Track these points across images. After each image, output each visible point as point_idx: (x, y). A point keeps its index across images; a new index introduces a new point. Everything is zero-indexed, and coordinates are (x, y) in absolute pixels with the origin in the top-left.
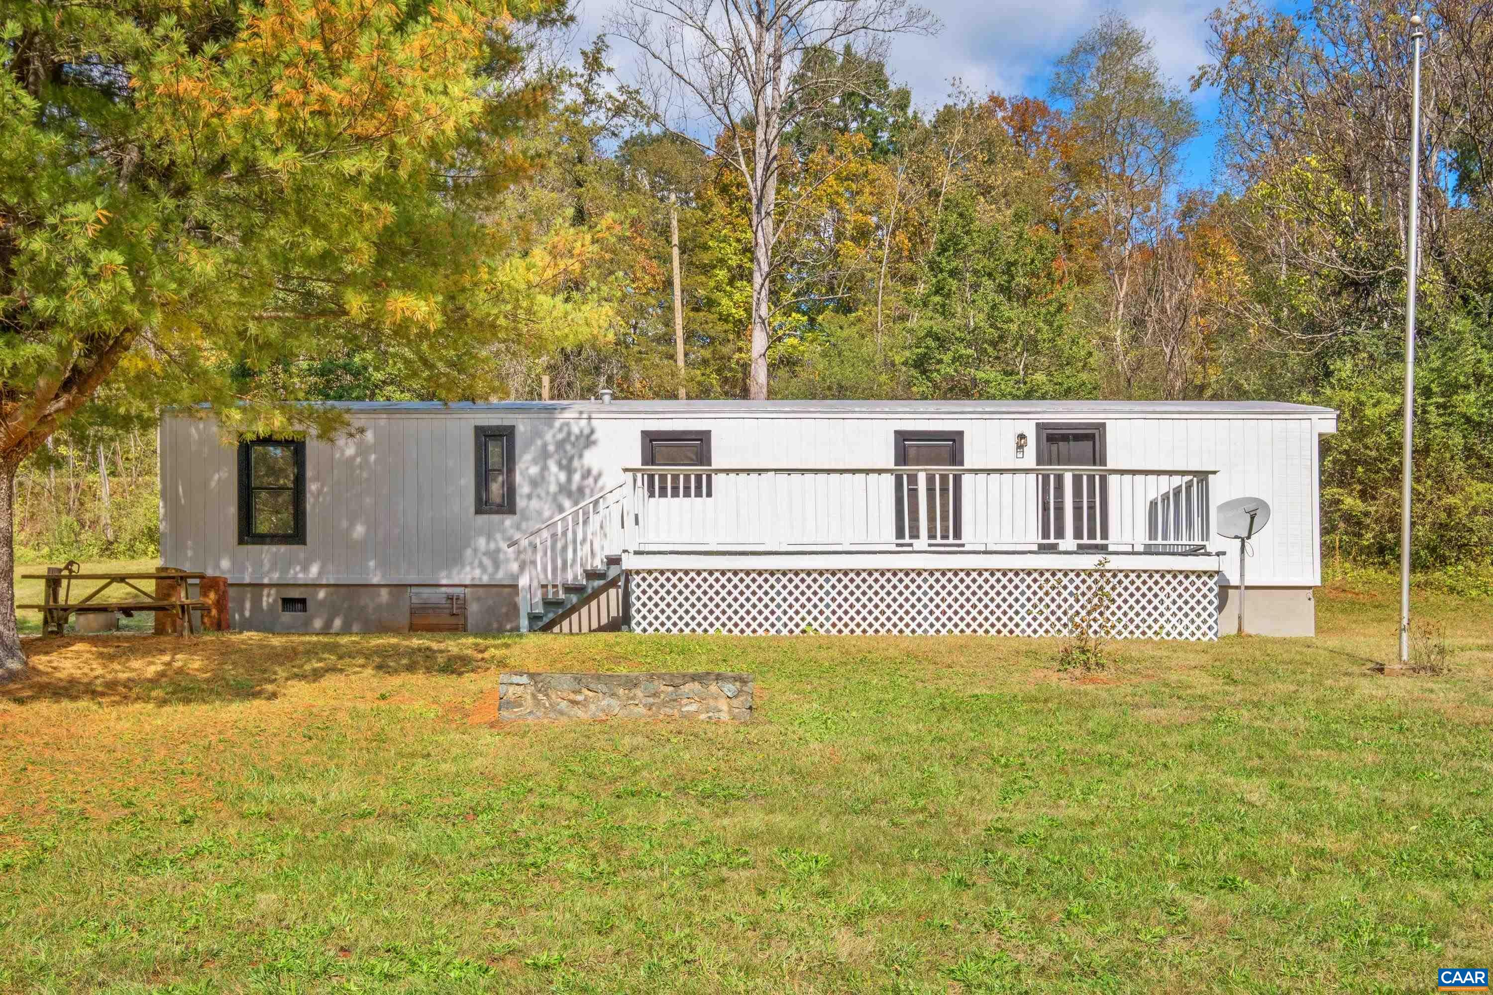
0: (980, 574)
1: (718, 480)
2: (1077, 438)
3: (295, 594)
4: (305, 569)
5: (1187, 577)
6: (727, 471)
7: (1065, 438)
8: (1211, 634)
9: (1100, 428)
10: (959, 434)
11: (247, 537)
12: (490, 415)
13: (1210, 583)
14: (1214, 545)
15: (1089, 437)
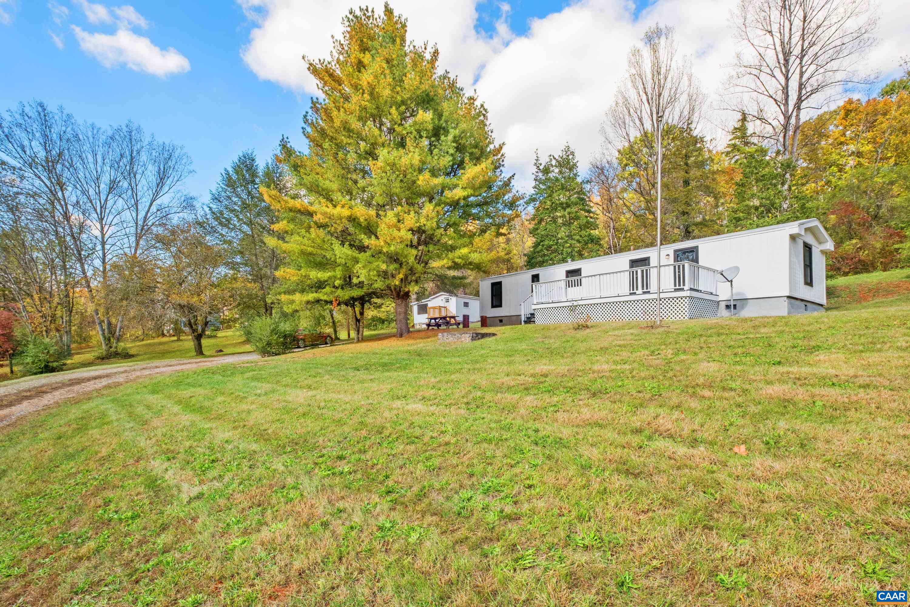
0: (617, 303)
2: (688, 252)
3: (500, 319)
4: (502, 313)
5: (682, 299)
6: (585, 277)
8: (686, 318)
9: (697, 248)
10: (649, 258)
11: (493, 306)
12: (535, 271)
13: (686, 300)
14: (686, 288)
15: (693, 251)
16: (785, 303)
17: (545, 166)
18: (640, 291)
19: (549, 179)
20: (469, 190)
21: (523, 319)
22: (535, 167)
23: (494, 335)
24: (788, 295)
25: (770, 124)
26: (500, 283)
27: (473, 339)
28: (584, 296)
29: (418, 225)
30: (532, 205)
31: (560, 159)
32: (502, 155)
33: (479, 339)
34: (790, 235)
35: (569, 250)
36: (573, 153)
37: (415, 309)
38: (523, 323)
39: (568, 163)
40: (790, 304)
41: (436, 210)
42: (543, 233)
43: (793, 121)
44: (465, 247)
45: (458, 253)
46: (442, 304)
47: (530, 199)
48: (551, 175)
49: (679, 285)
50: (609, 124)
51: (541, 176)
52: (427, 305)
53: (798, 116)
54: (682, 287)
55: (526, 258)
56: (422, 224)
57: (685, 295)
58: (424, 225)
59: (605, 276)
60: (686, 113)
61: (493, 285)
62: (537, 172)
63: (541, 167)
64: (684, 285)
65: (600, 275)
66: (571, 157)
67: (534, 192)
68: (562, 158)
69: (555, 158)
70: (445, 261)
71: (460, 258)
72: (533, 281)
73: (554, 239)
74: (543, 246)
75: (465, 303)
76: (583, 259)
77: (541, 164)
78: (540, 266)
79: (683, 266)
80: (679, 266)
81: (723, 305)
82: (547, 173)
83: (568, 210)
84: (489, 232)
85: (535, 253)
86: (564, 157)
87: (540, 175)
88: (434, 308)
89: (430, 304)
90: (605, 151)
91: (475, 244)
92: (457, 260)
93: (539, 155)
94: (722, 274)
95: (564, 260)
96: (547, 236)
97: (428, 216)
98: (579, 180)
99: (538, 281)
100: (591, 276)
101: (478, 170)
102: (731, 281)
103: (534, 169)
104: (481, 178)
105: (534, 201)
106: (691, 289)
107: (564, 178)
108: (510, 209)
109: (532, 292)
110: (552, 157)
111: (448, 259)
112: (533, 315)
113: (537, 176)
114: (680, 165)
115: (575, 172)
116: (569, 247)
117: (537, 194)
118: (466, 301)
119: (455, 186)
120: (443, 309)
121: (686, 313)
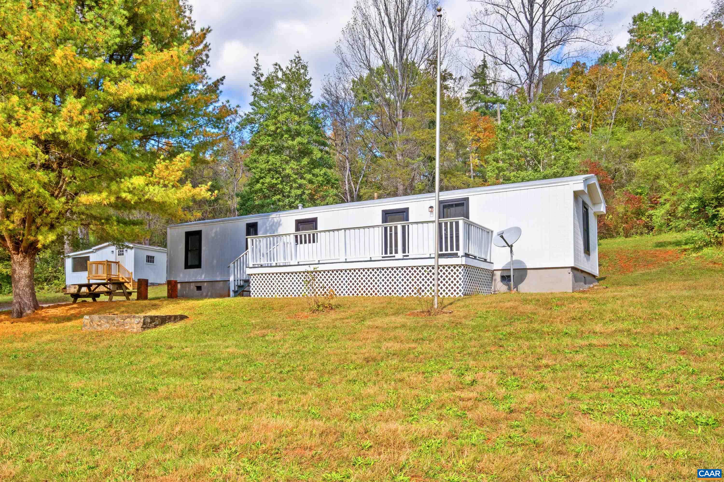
0: (368, 270)
1: (321, 237)
2: (457, 205)
3: (199, 285)
4: (201, 276)
5: (455, 268)
6: (325, 231)
7: (452, 206)
8: (460, 294)
9: (467, 200)
10: (407, 209)
11: (187, 266)
12: (251, 219)
13: (460, 270)
14: (461, 253)
15: (462, 204)
16: (569, 276)
17: (268, 78)
18: (400, 255)
19: (272, 96)
20: (148, 87)
21: (232, 288)
22: (254, 78)
23: (182, 317)
24: (573, 265)
25: (516, 71)
26: (199, 233)
27: (145, 326)
28: (324, 258)
29: (51, 130)
30: (248, 127)
31: (288, 72)
32: (206, 46)
33: (155, 326)
34: (575, 192)
35: (299, 192)
36: (305, 67)
37: (69, 263)
38: (232, 293)
39: (299, 79)
40: (575, 277)
41: (87, 111)
42: (263, 166)
43: (537, 72)
44: (139, 174)
45: (127, 183)
46: (112, 258)
47: (247, 119)
48: (277, 91)
49: (452, 249)
50: (347, 44)
51: (262, 91)
52: (88, 258)
53: (541, 67)
54: (455, 251)
55: (238, 199)
56: (59, 130)
57: (460, 263)
58: (65, 133)
59: (352, 231)
60: (431, 45)
61: (188, 235)
62: (257, 85)
63: (263, 79)
64: (458, 249)
65: (345, 229)
66: (302, 71)
67: (252, 111)
68: (290, 70)
69: (281, 70)
70: (104, 194)
71: (130, 192)
72: (248, 233)
73: (278, 175)
74: (263, 184)
75: (148, 257)
76: (316, 205)
77: (262, 75)
78: (258, 212)
79: (457, 224)
80: (446, 224)
81: (498, 274)
82: (271, 87)
83: (298, 139)
84: (182, 155)
85: (251, 193)
86: (294, 70)
87: (261, 89)
88: (98, 263)
89: (94, 257)
90: (341, 75)
91: (156, 171)
92: (124, 195)
93: (259, 63)
94: (502, 237)
95: (292, 206)
96: (270, 170)
97: (71, 118)
98: (312, 102)
99: (256, 233)
100: (333, 230)
101: (165, 58)
102: (511, 247)
103: (253, 81)
104: (170, 72)
105: (252, 123)
106: (467, 255)
107: (294, 97)
108: (215, 127)
109: (247, 248)
110: (278, 67)
111: (110, 193)
112: (247, 281)
113: (256, 90)
114: (427, 103)
115: (307, 91)
116: (298, 188)
117: (256, 114)
118: (151, 254)
119: (124, 77)
120: (113, 265)
121: (460, 288)
